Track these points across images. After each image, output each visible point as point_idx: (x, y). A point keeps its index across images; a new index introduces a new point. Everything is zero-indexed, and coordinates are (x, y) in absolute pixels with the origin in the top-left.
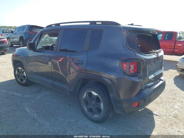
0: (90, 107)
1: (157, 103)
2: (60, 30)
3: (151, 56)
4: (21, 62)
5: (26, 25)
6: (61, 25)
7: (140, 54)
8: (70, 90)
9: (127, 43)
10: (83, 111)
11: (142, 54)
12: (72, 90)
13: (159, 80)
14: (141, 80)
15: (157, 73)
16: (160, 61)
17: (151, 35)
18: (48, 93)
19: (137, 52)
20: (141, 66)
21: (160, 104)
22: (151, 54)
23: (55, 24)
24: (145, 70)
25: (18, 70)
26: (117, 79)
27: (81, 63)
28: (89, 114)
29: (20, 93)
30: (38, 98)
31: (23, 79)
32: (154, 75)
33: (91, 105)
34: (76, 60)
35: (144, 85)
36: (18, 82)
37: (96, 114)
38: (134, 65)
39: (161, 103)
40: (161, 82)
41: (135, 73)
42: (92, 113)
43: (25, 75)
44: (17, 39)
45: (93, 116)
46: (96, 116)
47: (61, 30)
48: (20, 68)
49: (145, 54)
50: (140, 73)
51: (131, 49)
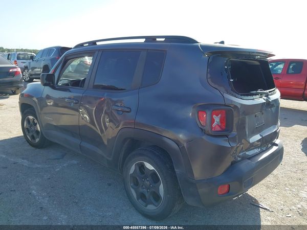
0: (141, 190)
1: (268, 187)
2: (95, 52)
3: (253, 99)
4: (32, 107)
5: (55, 47)
6: (98, 43)
7: (232, 95)
8: (108, 158)
9: (209, 76)
10: (129, 196)
11: (237, 95)
12: (110, 159)
13: (270, 145)
14: (234, 145)
15: (267, 132)
16: (273, 109)
17: (257, 63)
18: (75, 162)
19: (227, 93)
20: (235, 119)
21: (273, 188)
22: (254, 97)
23: (89, 43)
24: (241, 126)
25: (29, 121)
26: (188, 142)
27: (128, 110)
28: (140, 203)
29: (28, 160)
30: (57, 170)
31: (35, 135)
32: (261, 135)
33: (144, 187)
34: (119, 105)
35: (240, 153)
36: (28, 141)
37: (152, 203)
38: (220, 115)
39: (276, 186)
40: (275, 148)
41: (223, 130)
42: (145, 202)
43: (39, 129)
44: (40, 70)
45: (146, 206)
46: (151, 208)
47: (97, 52)
48: (31, 117)
49: (241, 95)
50: (232, 131)
51: (216, 86)
